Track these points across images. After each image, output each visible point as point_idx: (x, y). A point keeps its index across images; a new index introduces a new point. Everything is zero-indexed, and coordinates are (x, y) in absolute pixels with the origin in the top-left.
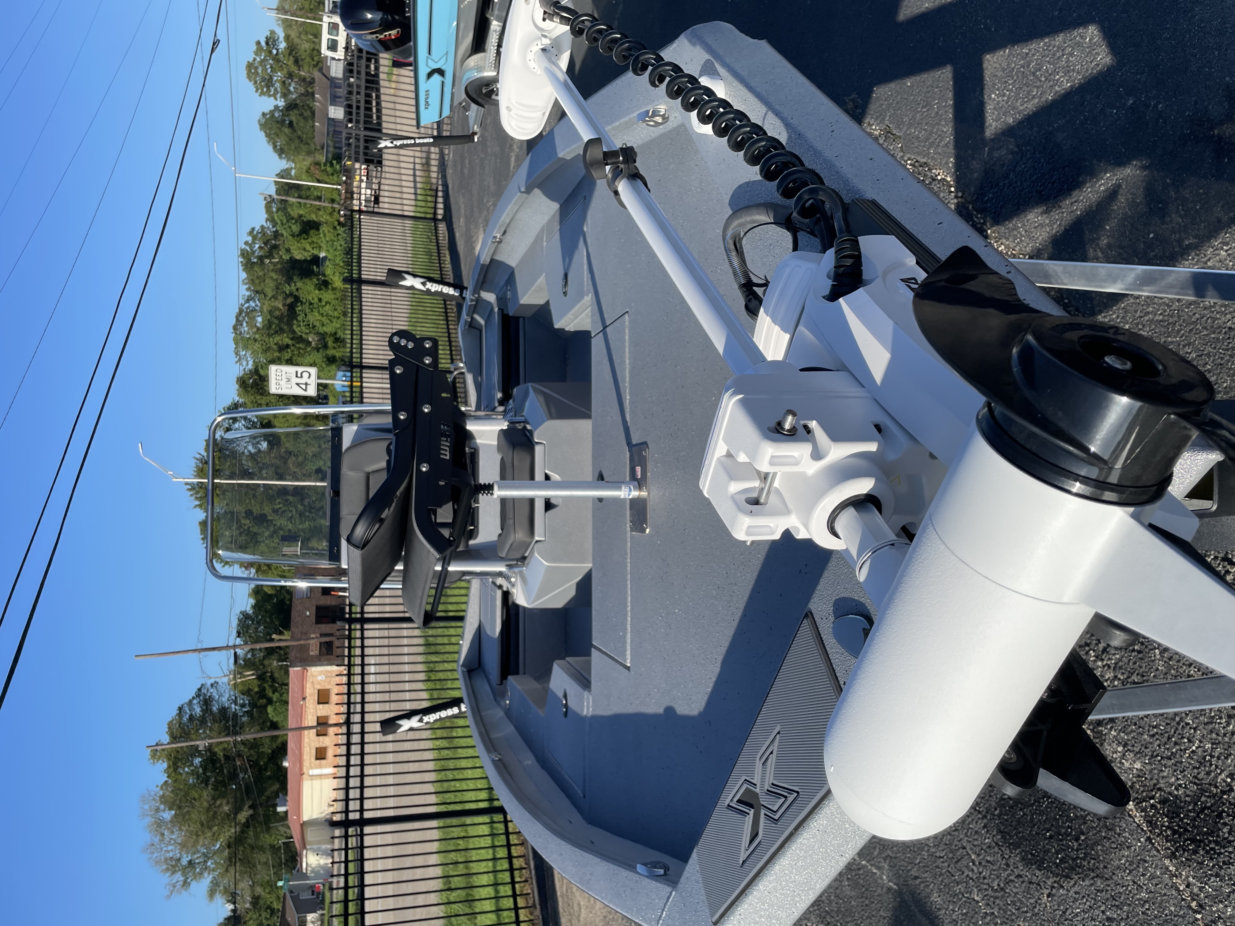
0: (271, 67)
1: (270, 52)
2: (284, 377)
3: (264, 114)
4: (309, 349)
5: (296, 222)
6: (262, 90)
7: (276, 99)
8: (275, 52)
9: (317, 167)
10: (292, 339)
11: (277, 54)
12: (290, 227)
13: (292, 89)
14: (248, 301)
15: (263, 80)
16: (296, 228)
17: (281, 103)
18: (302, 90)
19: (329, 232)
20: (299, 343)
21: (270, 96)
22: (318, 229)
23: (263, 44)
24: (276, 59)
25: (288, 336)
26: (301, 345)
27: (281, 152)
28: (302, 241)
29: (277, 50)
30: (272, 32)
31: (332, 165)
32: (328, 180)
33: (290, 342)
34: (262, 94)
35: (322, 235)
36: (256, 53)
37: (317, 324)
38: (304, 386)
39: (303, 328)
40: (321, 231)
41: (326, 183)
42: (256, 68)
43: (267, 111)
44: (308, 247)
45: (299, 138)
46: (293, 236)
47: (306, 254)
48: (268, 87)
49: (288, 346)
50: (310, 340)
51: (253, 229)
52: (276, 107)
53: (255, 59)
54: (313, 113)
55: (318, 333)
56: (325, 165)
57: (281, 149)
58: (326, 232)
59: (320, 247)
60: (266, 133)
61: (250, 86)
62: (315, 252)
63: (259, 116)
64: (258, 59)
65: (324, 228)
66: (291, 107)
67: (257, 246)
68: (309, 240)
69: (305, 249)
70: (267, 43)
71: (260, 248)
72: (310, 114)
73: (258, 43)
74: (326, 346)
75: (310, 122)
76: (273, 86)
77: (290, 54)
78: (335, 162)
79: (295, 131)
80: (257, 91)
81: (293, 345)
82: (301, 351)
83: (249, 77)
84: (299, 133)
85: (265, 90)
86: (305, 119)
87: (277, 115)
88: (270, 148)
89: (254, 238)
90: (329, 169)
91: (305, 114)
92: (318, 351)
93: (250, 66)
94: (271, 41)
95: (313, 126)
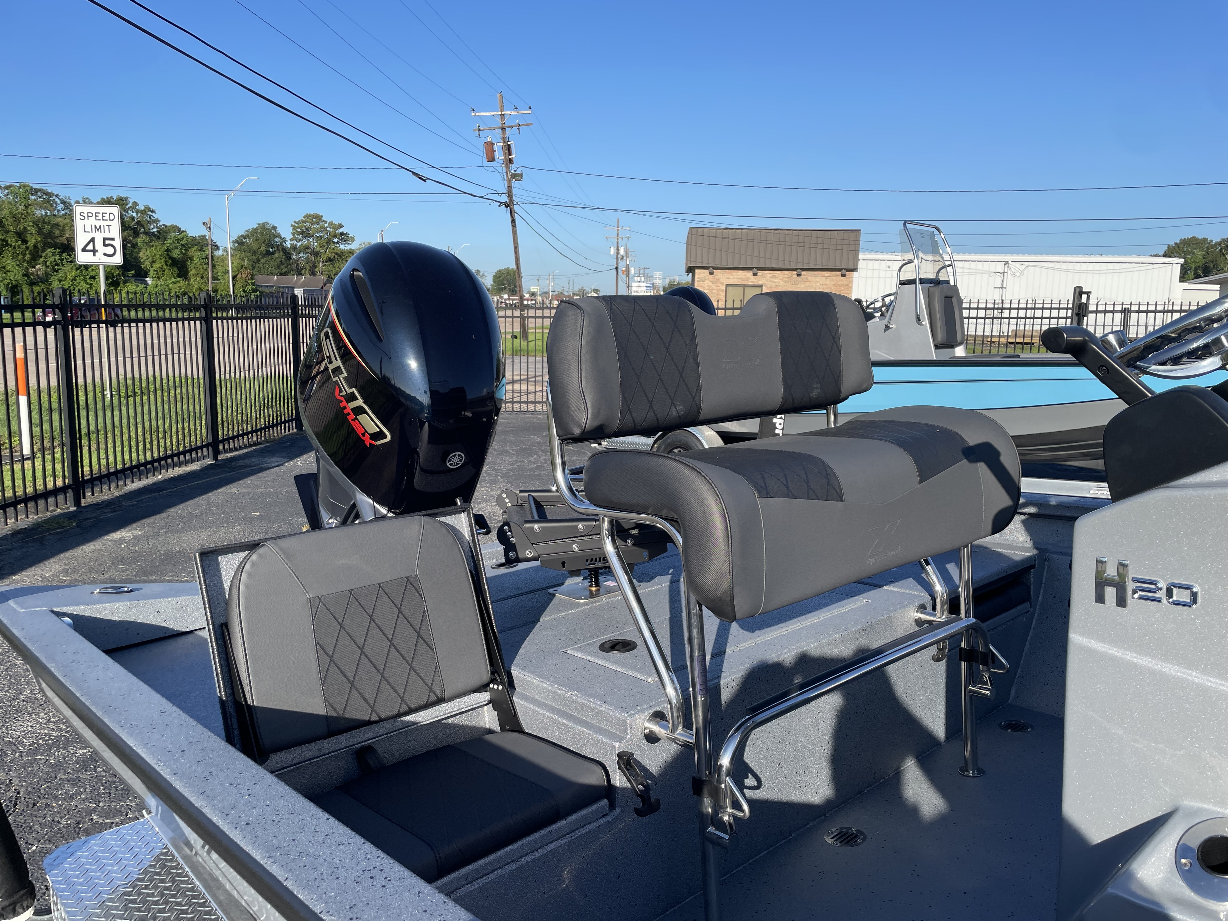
0: (321, 237)
1: (335, 236)
2: (102, 223)
3: (275, 228)
4: (25, 264)
5: (184, 254)
6: (298, 228)
7: (291, 240)
8: (336, 240)
9: (249, 276)
10: (35, 246)
11: (334, 242)
12: (176, 248)
13: (301, 255)
14: (63, 202)
15: (308, 229)
16: (176, 254)
17: (288, 244)
18: (302, 264)
19: (180, 288)
20: (31, 254)
21: (293, 234)
22: (179, 276)
23: (341, 230)
24: (329, 242)
25: (37, 242)
26: (28, 256)
27: (240, 243)
28: (163, 260)
29: (338, 243)
30: (353, 239)
31: (255, 291)
32: (237, 286)
33: (31, 244)
34: (294, 228)
35: (173, 280)
36: (331, 224)
37: (61, 274)
38: (90, 247)
39: (52, 259)
40: (178, 279)
41: (234, 285)
42: (318, 223)
43: (279, 230)
44: (156, 266)
45: (258, 261)
46: (168, 250)
47: (148, 263)
48: (302, 233)
49: (25, 241)
50: (37, 267)
51: (153, 211)
52: (284, 240)
53: (326, 222)
54: (286, 274)
55: (47, 275)
56: (253, 284)
57: (243, 243)
58: (178, 284)
59: (159, 278)
60: (256, 229)
61: (300, 217)
62: (152, 273)
63: (273, 222)
64: (326, 225)
65: (182, 283)
66: (287, 253)
67: (134, 214)
68: (165, 267)
69: (153, 262)
70: (342, 234)
71: (133, 218)
72: (284, 271)
73: (341, 226)
74: (32, 284)
75: (277, 271)
76: (304, 237)
77: (336, 253)
78: (258, 293)
79: (264, 257)
80: (295, 222)
81: (27, 248)
82: (20, 257)
83: (307, 216)
84: (263, 260)
85: (299, 230)
86: (278, 267)
87: (277, 240)
88: (242, 233)
89: (143, 212)
90: (250, 287)
91: (283, 267)
92: (24, 275)
93: (318, 218)
94: (344, 237)
95: (272, 274)
